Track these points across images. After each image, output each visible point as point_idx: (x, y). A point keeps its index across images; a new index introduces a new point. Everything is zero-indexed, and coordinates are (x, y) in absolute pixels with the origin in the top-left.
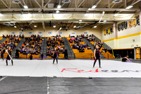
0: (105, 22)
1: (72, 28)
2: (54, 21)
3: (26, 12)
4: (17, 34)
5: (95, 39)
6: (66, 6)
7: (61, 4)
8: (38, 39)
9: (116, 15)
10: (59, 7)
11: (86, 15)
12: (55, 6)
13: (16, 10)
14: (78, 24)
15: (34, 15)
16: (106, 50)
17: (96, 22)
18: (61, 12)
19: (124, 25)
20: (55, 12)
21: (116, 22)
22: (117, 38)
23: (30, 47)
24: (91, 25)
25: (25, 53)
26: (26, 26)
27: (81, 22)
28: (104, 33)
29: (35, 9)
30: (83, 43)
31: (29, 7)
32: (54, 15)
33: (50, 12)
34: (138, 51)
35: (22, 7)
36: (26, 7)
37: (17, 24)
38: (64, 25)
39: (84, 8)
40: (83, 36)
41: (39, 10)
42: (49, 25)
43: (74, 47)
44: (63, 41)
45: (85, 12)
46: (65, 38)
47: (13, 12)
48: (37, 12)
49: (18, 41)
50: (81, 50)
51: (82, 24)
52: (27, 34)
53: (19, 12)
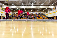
2: (31, 8)
3: (23, 6)
5: (43, 14)
9: (49, 7)
12: (31, 4)
13: (20, 5)
14: (38, 10)
16: (46, 17)
17: (43, 9)
18: (33, 6)
19: (51, 10)
20: (31, 6)
21: (49, 9)
22: (49, 14)
23: (24, 16)
24: (42, 10)
26: (23, 10)
28: (46, 12)
34: (55, 17)
35: (21, 4)
36: (23, 4)
38: (34, 10)
41: (27, 5)
42: (30, 10)
43: (37, 16)
45: (40, 6)
48: (26, 6)
50: (39, 17)
53: (21, 6)
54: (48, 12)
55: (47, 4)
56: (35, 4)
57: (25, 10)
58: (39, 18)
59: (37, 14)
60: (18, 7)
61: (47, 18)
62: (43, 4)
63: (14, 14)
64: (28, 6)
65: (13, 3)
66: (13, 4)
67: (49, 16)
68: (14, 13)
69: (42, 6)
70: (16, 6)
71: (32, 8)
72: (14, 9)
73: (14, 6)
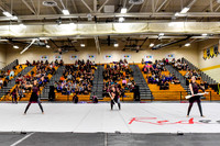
0: (204, 36)
1: (147, 48)
3: (66, 21)
4: (52, 59)
5: (186, 66)
6: (137, 9)
7: (128, 6)
8: (89, 66)
11: (171, 24)
12: (117, 10)
13: (48, 17)
14: (156, 41)
15: (81, 25)
17: (188, 37)
18: (128, 19)
20: (116, 20)
23: (74, 80)
25: (64, 92)
26: (66, 45)
27: (162, 36)
28: (203, 55)
29: (82, 16)
30: (166, 74)
31: (71, 13)
32: (115, 24)
33: (108, 20)
35: (59, 13)
36: (66, 13)
37: (51, 42)
38: (131, 44)
39: (168, 12)
40: (166, 62)
41: (90, 17)
42: (107, 43)
44: (131, 71)
45: (169, 19)
46: (135, 66)
47: (44, 21)
48: (85, 20)
49: (53, 72)
50: (163, 86)
51: (165, 41)
52: (68, 60)
53: (55, 21)
54: (216, 52)
58: (166, 88)
62: (185, 10)
63: (15, 66)
64: (96, 20)
70: (25, 22)
71: (120, 35)
73: (15, 22)
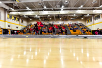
1: (70, 20)
2: (60, 15)
3: (45, 10)
5: (82, 25)
8: (52, 25)
9: (94, 11)
10: (63, 7)
13: (40, 9)
14: (73, 17)
16: (88, 31)
17: (82, 15)
18: (64, 10)
19: (98, 17)
20: (60, 10)
21: (93, 15)
22: (94, 24)
24: (80, 17)
26: (45, 18)
28: (87, 22)
29: (50, 8)
30: (76, 27)
31: (47, 7)
33: (58, 10)
36: (45, 7)
38: (65, 18)
40: (75, 24)
41: (52, 9)
42: (58, 17)
43: (71, 29)
44: (65, 27)
45: (77, 10)
46: (66, 25)
48: (51, 10)
50: (74, 31)
51: (75, 17)
53: (42, 10)
54: (91, 21)
55: (89, 6)
56: (67, 6)
57: (50, 17)
59: (72, 26)
60: (37, 12)
61: (90, 31)
62: (82, 6)
64: (54, 10)
65: (28, 6)
66: (28, 8)
67: (94, 28)
68: (29, 23)
69: (80, 9)
70: (33, 11)
71: (62, 15)
72: (30, 17)
73: (30, 11)
